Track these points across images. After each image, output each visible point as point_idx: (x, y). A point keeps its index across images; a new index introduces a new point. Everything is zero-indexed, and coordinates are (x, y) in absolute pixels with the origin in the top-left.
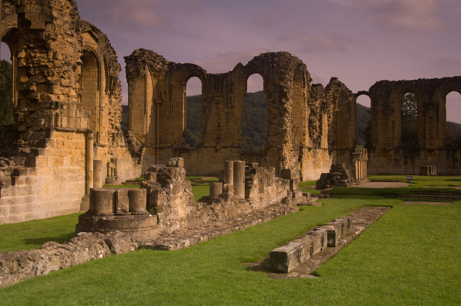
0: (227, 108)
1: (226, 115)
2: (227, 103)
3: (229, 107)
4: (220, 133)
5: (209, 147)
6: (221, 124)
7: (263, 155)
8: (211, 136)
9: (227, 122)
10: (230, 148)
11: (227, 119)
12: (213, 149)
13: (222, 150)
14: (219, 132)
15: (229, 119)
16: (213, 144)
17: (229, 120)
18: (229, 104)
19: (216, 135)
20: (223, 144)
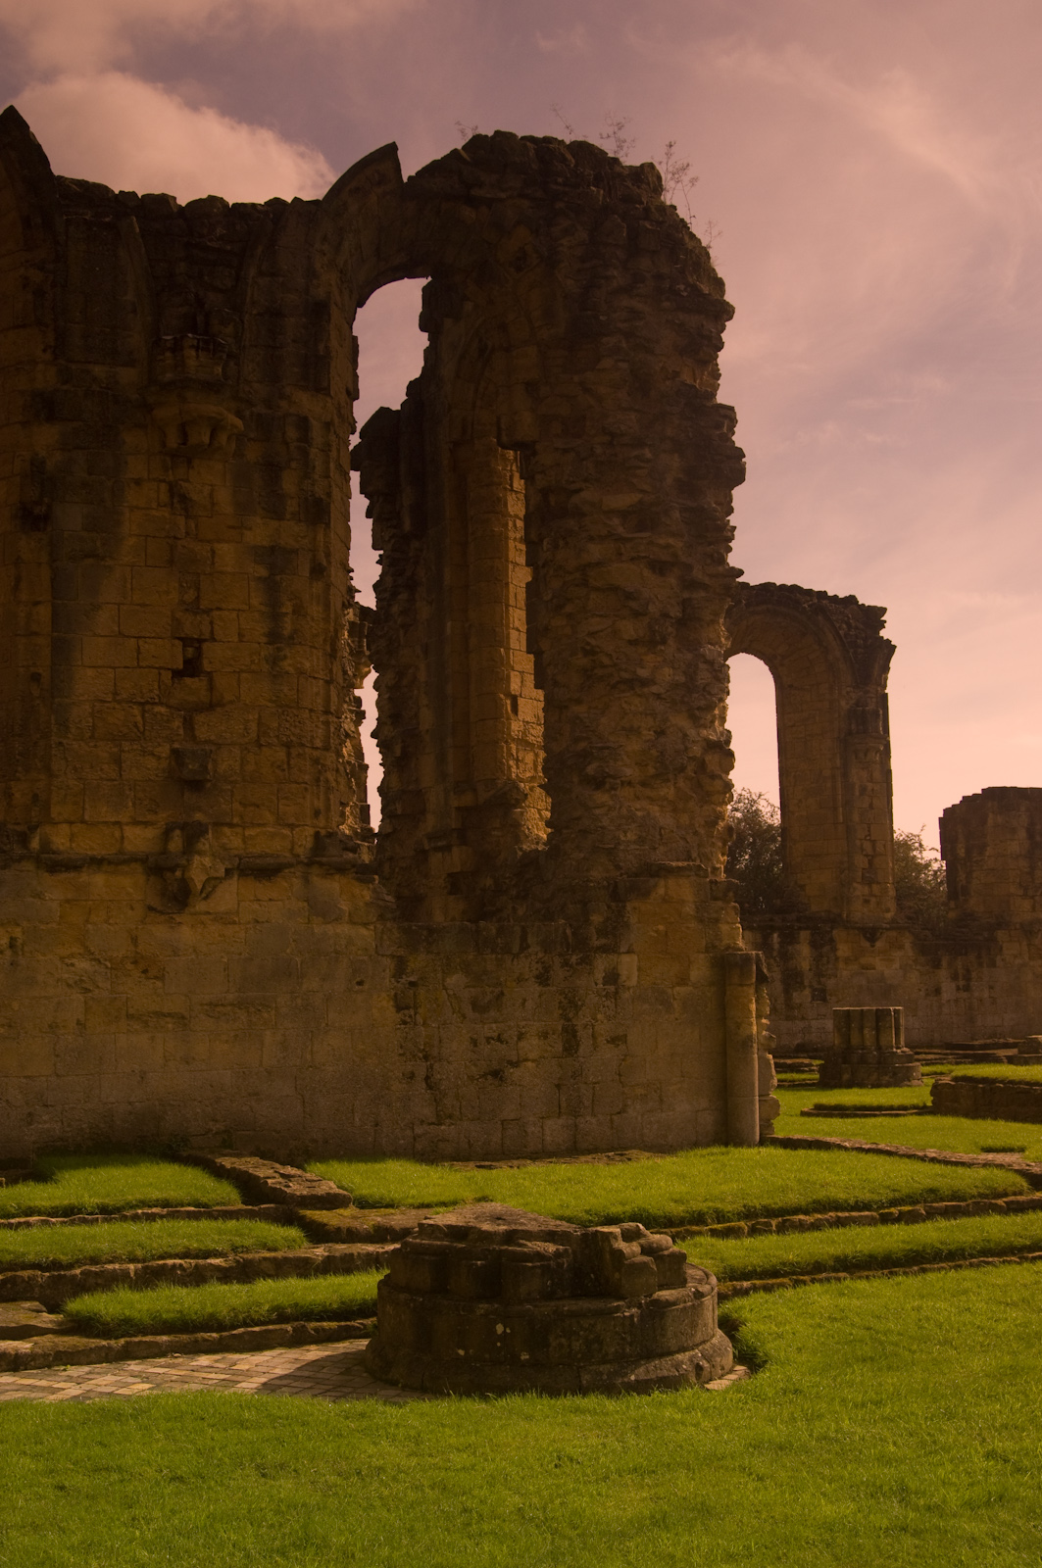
0: (276, 512)
1: (263, 572)
2: (272, 469)
3: (292, 506)
4: (202, 733)
5: (96, 862)
6: (214, 656)
7: (596, 942)
8: (118, 761)
9: (274, 637)
10: (306, 880)
11: (275, 616)
12: (132, 885)
13: (228, 896)
14: (189, 724)
15: (288, 608)
16: (140, 839)
17: (288, 626)
18: (289, 483)
19: (164, 750)
20: (233, 840)
